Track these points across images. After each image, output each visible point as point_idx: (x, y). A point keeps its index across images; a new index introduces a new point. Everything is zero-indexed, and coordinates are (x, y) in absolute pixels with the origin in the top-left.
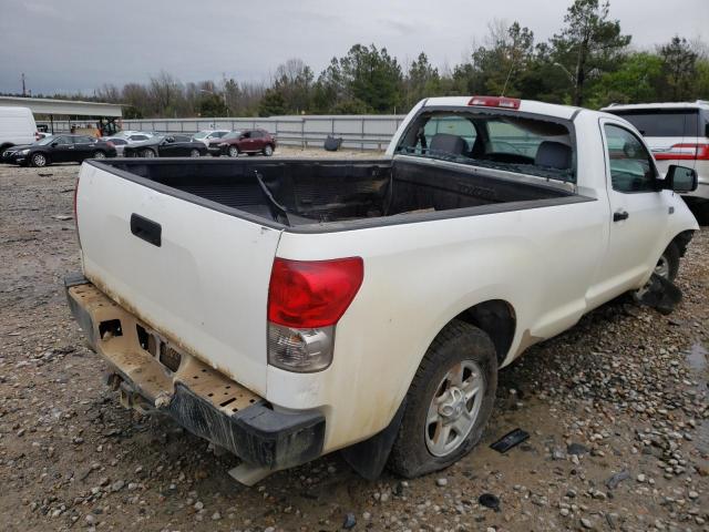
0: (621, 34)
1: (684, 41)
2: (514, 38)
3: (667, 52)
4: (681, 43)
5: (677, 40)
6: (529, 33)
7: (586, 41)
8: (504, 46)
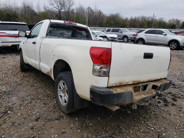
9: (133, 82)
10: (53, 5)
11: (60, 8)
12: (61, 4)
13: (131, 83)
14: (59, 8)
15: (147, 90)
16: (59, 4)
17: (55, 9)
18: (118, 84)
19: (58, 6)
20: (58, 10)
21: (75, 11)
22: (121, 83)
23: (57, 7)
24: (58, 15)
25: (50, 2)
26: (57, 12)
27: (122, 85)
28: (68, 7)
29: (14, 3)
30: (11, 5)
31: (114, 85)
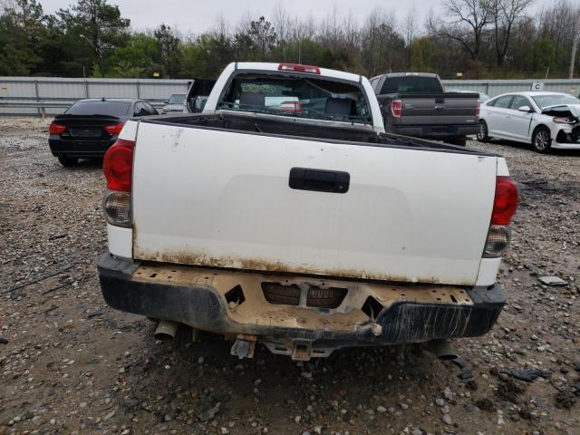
0: (121, 17)
1: (169, 28)
2: (23, 7)
3: (159, 35)
4: (167, 29)
5: (164, 27)
6: (37, 4)
7: (94, 19)
8: (14, 14)
9: (244, 263)
10: (458, 11)
11: (479, 20)
12: (484, 6)
13: (237, 265)
14: (476, 20)
15: (340, 309)
16: (477, 8)
17: (465, 23)
18: (177, 257)
19: (475, 14)
20: (472, 29)
21: (537, 25)
22: (189, 258)
23: (472, 18)
24: (472, 44)
25: (451, 5)
26: (471, 33)
27: (196, 266)
28: (508, 11)
29: (347, 21)
30: (339, 27)
31: (159, 259)
